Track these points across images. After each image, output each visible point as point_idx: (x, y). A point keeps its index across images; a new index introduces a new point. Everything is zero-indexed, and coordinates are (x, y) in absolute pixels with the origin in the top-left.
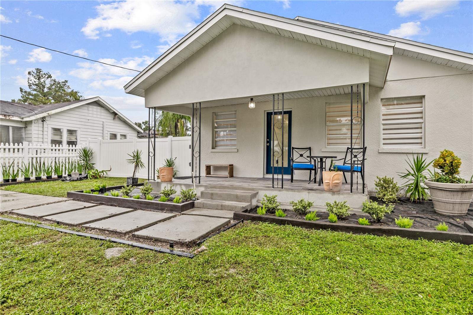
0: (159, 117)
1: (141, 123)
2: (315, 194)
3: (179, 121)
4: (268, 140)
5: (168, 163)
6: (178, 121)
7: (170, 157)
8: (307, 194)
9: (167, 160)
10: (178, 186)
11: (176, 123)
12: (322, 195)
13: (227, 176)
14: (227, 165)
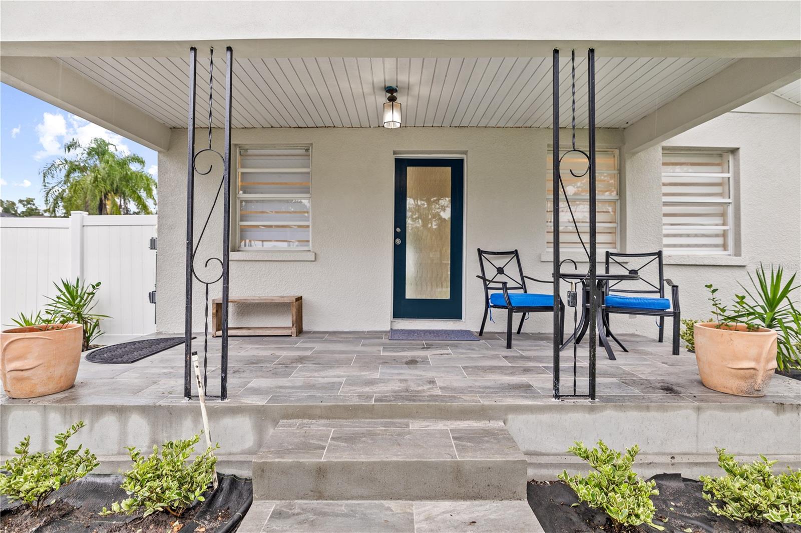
0: (57, 185)
1: (16, 202)
2: (719, 414)
3: (110, 196)
4: (398, 230)
5: (69, 293)
6: (105, 197)
7: (78, 274)
8: (692, 415)
9: (67, 286)
10: (110, 421)
11: (101, 200)
12: (744, 414)
13: (288, 332)
14: (287, 300)
